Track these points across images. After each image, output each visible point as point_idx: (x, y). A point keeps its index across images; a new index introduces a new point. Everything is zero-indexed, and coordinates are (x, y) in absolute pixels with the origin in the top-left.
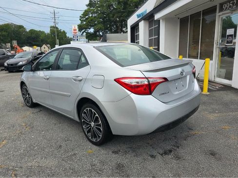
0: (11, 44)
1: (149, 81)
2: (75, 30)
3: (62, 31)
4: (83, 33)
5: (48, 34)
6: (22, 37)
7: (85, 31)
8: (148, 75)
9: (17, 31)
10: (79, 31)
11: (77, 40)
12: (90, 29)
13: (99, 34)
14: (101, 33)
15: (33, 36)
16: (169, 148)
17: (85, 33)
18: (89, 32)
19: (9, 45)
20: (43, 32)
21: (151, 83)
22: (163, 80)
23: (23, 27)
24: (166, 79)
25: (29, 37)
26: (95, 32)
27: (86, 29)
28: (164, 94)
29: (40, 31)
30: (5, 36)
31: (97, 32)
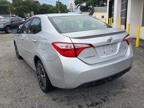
0: (30, 14)
1: (74, 46)
2: (71, 4)
3: (64, 5)
4: (78, 6)
5: (55, 7)
6: (38, 9)
7: (79, 5)
8: (75, 41)
9: (34, 5)
10: (75, 5)
11: (73, 11)
12: (83, 3)
13: (90, 7)
14: (91, 7)
15: (45, 8)
16: (97, 101)
17: (79, 7)
18: (83, 5)
19: (29, 14)
20: (51, 6)
21: (76, 48)
22: (88, 46)
23: (38, 2)
24: (91, 46)
25: (42, 9)
26: (87, 6)
27: (80, 3)
28: (89, 57)
29: (49, 5)
30: (27, 8)
31: (88, 5)
